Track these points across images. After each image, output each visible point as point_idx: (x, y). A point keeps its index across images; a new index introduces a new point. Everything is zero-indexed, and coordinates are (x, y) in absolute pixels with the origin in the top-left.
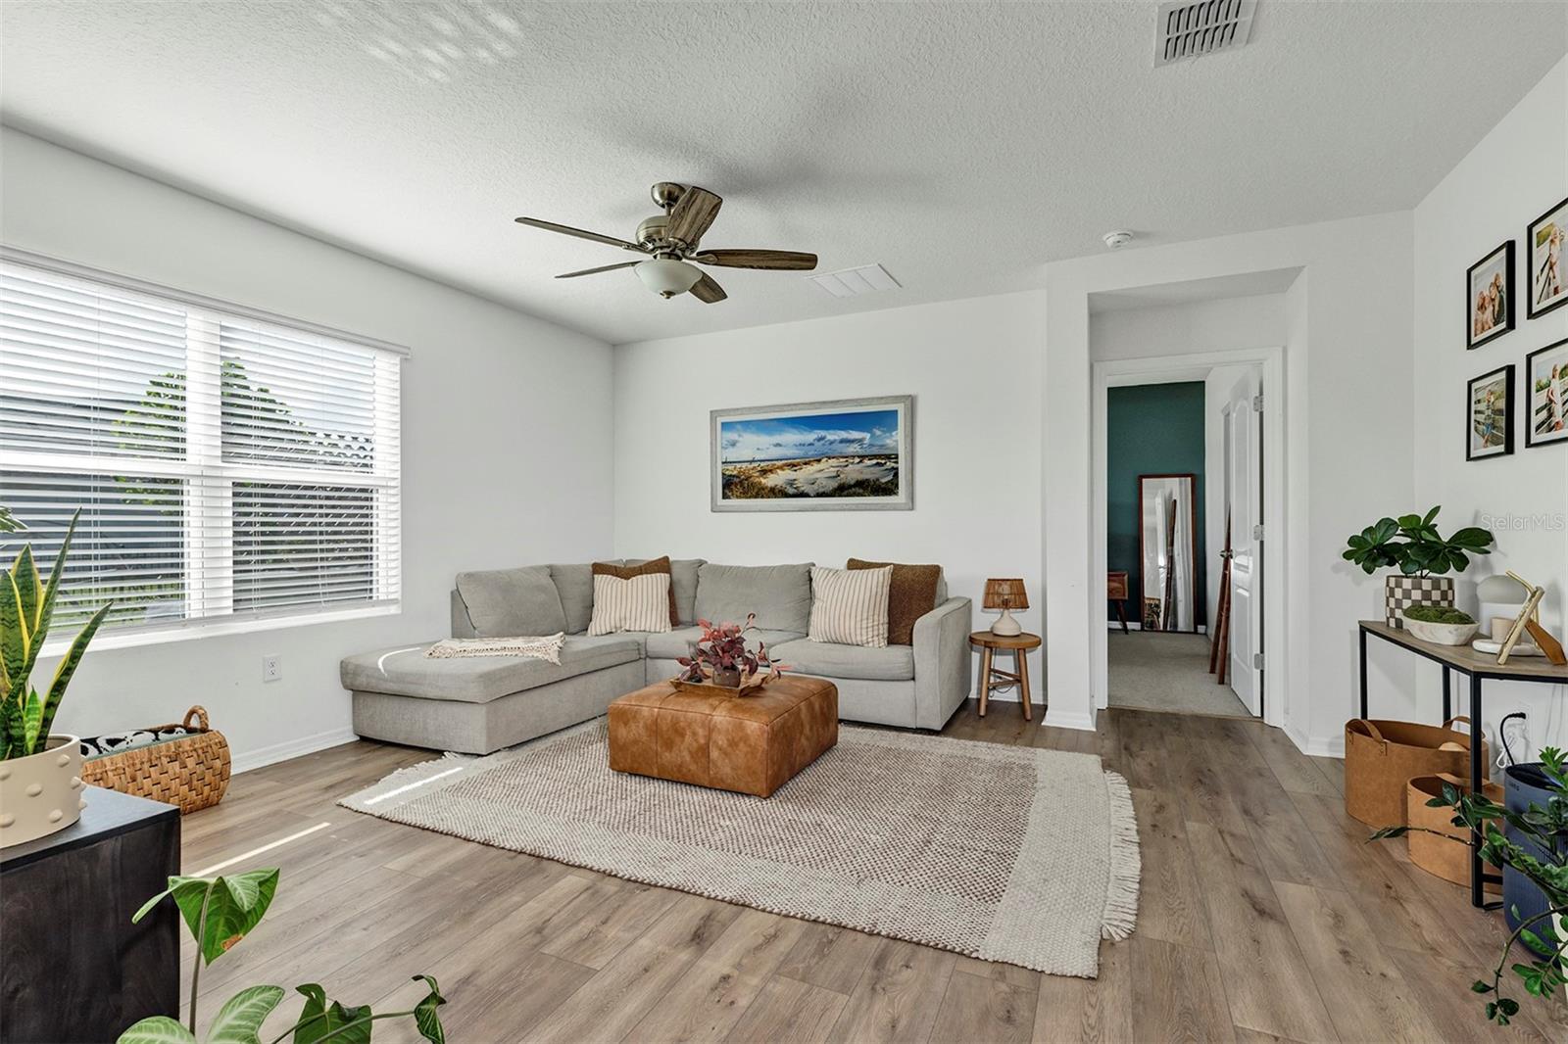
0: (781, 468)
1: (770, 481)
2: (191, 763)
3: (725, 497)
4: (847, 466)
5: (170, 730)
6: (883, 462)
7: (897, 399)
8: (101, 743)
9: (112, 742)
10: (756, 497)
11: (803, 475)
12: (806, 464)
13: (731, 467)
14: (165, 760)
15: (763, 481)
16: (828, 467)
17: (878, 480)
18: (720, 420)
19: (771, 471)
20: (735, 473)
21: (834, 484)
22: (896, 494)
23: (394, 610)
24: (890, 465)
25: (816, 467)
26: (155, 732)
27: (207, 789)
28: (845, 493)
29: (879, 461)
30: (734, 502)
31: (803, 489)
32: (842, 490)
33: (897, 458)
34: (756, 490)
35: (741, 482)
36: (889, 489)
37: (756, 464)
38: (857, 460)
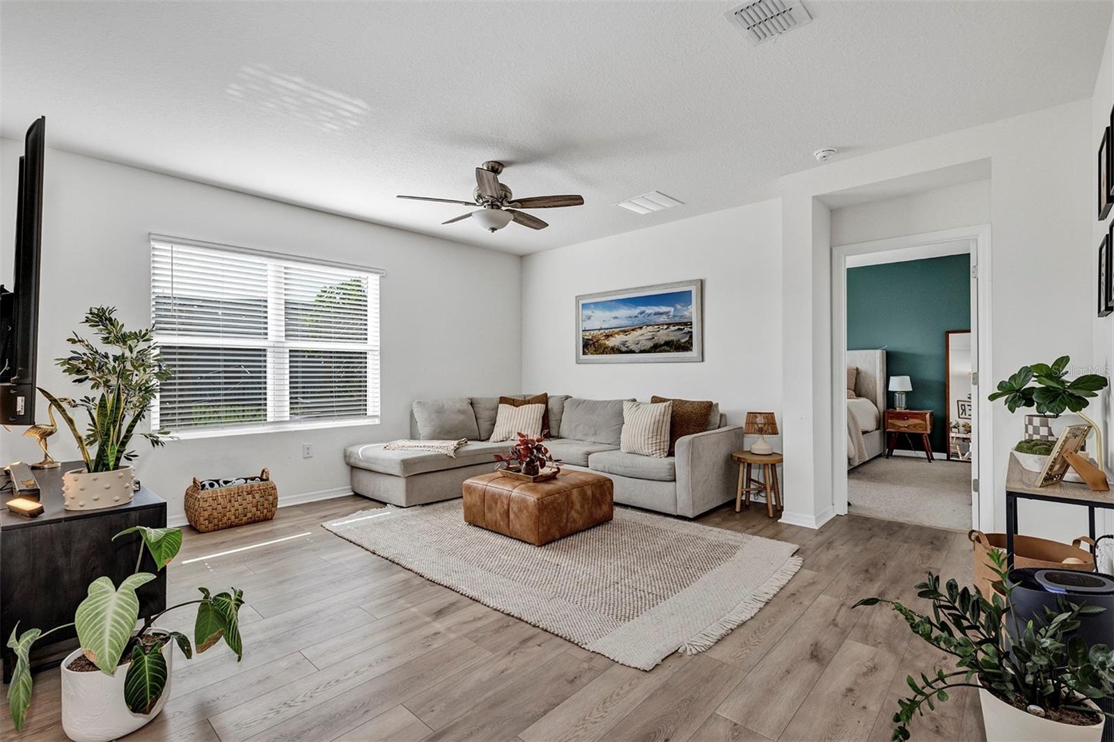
0: (618, 333)
1: (611, 343)
2: (257, 496)
3: (584, 353)
4: (659, 331)
5: (253, 479)
6: (682, 327)
7: (690, 282)
8: (221, 482)
9: (226, 482)
10: (602, 354)
11: (631, 338)
12: (633, 330)
13: (587, 333)
14: (245, 493)
15: (607, 343)
16: (647, 332)
17: (679, 340)
18: (581, 302)
19: (611, 335)
20: (590, 337)
21: (650, 344)
22: (691, 350)
23: (377, 421)
24: (687, 329)
25: (639, 332)
26: (246, 479)
27: (265, 510)
28: (658, 350)
29: (680, 327)
30: (589, 357)
31: (631, 347)
32: (656, 348)
33: (691, 324)
34: (603, 349)
35: (594, 343)
36: (686, 347)
37: (602, 331)
38: (665, 327)
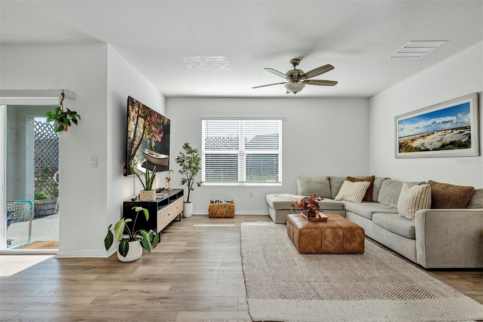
0: (419, 138)
1: (415, 144)
3: (400, 152)
4: (445, 135)
6: (463, 131)
7: (468, 96)
10: (410, 152)
11: (427, 141)
12: (428, 135)
13: (401, 139)
15: (412, 144)
16: (437, 136)
17: (460, 140)
18: (398, 120)
19: (415, 140)
20: (403, 142)
21: (440, 144)
22: (470, 147)
23: (281, 185)
24: (466, 132)
25: (432, 136)
28: (445, 148)
29: (461, 130)
30: (403, 154)
31: (427, 147)
32: (444, 147)
33: (470, 128)
34: (410, 149)
35: (405, 145)
36: (466, 145)
37: (409, 137)
38: (450, 131)
